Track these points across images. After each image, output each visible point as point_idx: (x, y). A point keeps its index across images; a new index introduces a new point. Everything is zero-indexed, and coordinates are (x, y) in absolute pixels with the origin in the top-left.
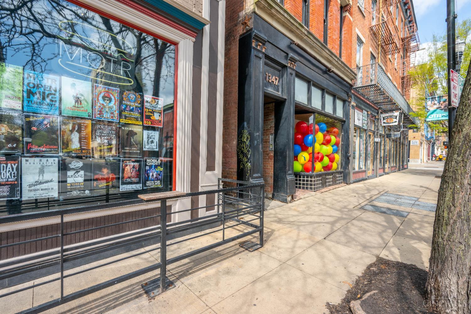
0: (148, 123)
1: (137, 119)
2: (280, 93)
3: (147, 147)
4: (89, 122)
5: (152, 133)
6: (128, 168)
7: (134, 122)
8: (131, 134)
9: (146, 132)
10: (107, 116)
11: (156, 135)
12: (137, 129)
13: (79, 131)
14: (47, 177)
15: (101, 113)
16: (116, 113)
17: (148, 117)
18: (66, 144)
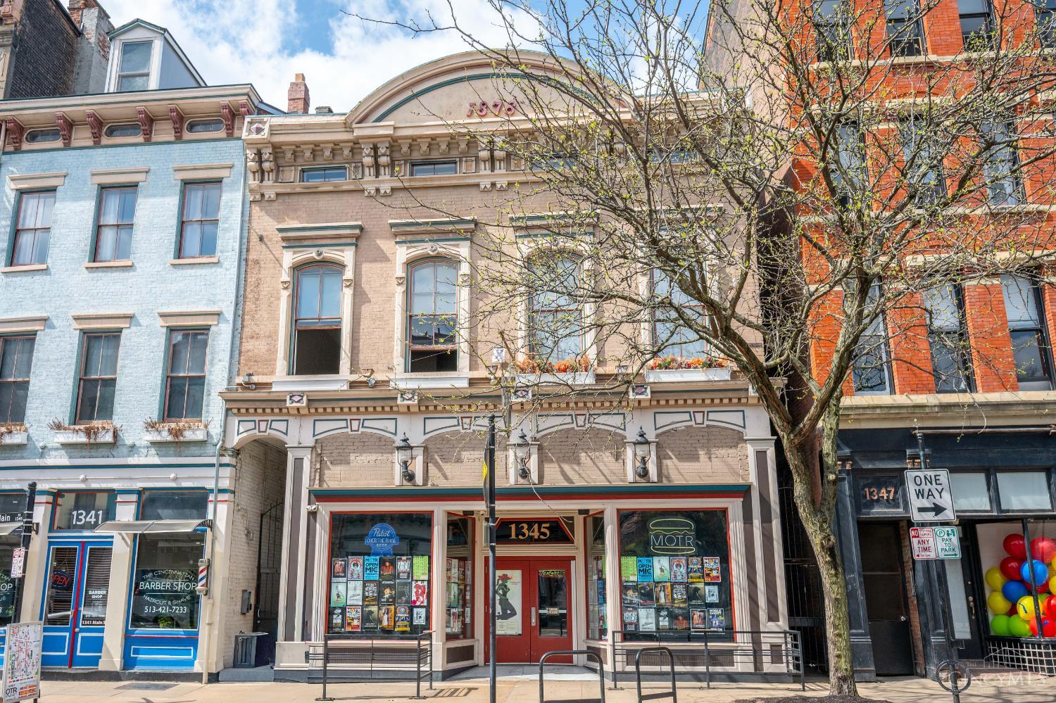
0: (708, 580)
1: (699, 578)
2: (901, 510)
3: (709, 599)
4: (669, 584)
5: (711, 588)
6: (695, 617)
7: (698, 580)
8: (697, 589)
9: (707, 588)
10: (679, 578)
11: (715, 589)
12: (701, 586)
13: (664, 591)
14: (650, 620)
15: (675, 577)
16: (685, 575)
17: (708, 575)
18: (658, 599)
